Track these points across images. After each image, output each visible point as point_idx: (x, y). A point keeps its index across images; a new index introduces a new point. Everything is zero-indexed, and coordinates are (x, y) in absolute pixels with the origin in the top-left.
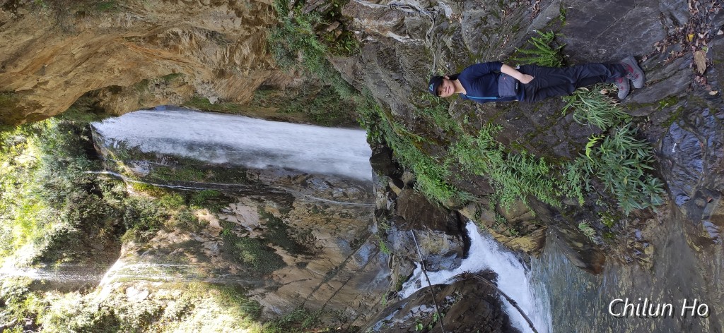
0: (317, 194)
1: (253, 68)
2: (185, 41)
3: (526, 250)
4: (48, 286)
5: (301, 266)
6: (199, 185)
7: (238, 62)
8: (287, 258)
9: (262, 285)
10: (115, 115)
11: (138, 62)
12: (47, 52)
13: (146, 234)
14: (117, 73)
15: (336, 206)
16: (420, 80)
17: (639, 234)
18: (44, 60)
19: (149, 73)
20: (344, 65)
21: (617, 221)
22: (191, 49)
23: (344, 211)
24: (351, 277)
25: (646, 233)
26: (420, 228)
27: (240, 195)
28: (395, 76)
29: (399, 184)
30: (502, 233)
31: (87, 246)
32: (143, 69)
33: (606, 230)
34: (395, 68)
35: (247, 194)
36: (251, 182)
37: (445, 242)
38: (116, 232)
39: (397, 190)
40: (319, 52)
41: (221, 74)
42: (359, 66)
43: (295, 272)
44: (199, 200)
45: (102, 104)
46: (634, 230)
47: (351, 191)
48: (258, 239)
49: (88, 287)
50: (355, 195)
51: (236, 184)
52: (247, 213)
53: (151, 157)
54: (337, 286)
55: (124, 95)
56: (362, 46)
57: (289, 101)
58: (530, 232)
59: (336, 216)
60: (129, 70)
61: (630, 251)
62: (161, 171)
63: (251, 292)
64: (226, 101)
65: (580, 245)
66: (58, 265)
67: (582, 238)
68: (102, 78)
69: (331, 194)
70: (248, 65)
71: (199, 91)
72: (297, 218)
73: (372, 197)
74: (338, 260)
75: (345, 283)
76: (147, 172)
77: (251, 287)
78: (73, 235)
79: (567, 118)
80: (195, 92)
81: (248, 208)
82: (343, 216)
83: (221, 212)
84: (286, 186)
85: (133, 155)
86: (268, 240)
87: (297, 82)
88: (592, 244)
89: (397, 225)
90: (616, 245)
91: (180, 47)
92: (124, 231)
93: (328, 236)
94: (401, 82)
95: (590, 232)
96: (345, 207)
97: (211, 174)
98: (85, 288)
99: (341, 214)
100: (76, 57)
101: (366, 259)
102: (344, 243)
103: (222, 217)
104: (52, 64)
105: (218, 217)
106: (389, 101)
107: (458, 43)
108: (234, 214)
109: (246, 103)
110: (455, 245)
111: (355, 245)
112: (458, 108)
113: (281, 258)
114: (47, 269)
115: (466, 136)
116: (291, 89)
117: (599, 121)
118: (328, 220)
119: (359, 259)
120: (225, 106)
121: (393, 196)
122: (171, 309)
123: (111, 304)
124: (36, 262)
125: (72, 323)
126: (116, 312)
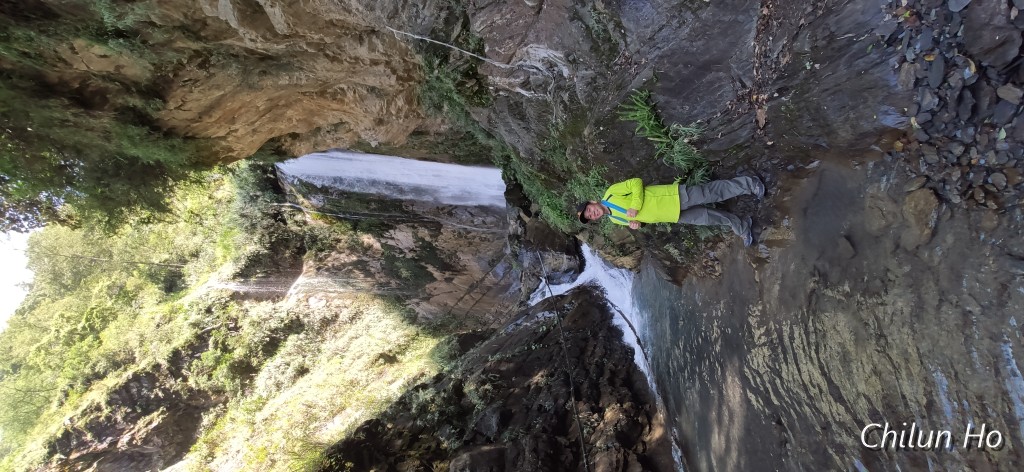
0: (461, 222)
1: (406, 117)
2: (350, 94)
3: (628, 267)
4: (246, 296)
5: (449, 280)
6: (364, 215)
7: (394, 112)
8: (437, 274)
9: (417, 296)
10: (295, 157)
11: (312, 113)
12: (236, 105)
13: (322, 255)
14: (295, 122)
15: (477, 231)
16: (544, 128)
17: (712, 254)
18: (234, 111)
19: (321, 122)
20: (480, 115)
21: (695, 244)
22: (355, 101)
23: (484, 236)
24: (489, 288)
25: (717, 253)
26: (545, 250)
27: (398, 222)
28: (523, 124)
29: (528, 214)
30: (609, 254)
31: (276, 264)
32: (316, 119)
33: (687, 251)
34: (523, 117)
35: (403, 222)
36: (407, 212)
37: (564, 261)
38: (298, 253)
39: (526, 219)
40: (459, 104)
41: (380, 122)
42: (493, 116)
43: (444, 286)
44: (364, 227)
45: (284, 147)
46: (708, 251)
47: (489, 219)
48: (413, 259)
50: (491, 223)
51: (394, 214)
52: (403, 237)
53: (324, 190)
54: (479, 296)
55: (301, 140)
56: (495, 99)
57: (437, 145)
58: (631, 253)
59: (477, 240)
60: (305, 120)
61: (705, 267)
62: (333, 203)
63: (408, 302)
64: (385, 144)
65: (668, 263)
66: (253, 279)
67: (670, 257)
68: (282, 127)
69: (472, 222)
70: (402, 115)
71: (363, 136)
72: (445, 241)
73: (506, 224)
74: (478, 276)
75: (484, 294)
76: (322, 204)
77: (408, 297)
78: (264, 255)
79: (659, 161)
80: (359, 137)
81: (404, 233)
82: (482, 240)
83: (383, 237)
84: (435, 215)
85: (309, 189)
86: (421, 259)
87: (443, 128)
88: (677, 262)
89: (526, 248)
90: (694, 263)
91: (346, 100)
92: (305, 252)
93: (470, 257)
94: (528, 129)
95: (674, 252)
96: (484, 233)
97: (373, 206)
98: (275, 298)
99: (481, 238)
100: (261, 108)
101: (502, 275)
102: (483, 262)
103: (383, 241)
104: (241, 114)
105: (379, 241)
106: (518, 146)
107: (573, 98)
108: (393, 239)
109: (402, 147)
110: (572, 263)
111: (492, 264)
112: (573, 151)
113: (431, 274)
115: (580, 175)
116: (439, 134)
117: (683, 164)
118: (470, 244)
119: (496, 275)
120: (384, 149)
121: (523, 224)
122: (344, 315)
123: (297, 310)
124: (235, 277)
125: (266, 325)
126: (301, 316)
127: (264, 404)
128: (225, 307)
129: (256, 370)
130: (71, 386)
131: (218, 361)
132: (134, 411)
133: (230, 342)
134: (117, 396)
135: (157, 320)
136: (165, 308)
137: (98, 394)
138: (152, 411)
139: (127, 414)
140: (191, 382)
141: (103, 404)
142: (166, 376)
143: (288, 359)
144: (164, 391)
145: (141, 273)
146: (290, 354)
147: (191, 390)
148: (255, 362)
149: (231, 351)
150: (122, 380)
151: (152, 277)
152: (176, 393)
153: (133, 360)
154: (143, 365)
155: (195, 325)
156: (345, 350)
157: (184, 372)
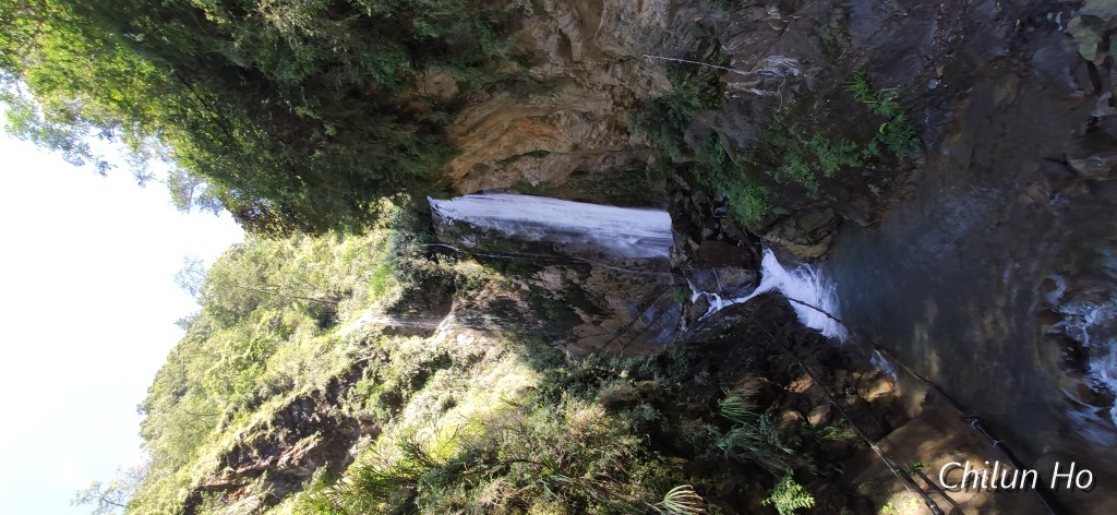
4: (397, 331)
5: (596, 323)
13: (471, 293)
16: (768, 118)
23: (635, 278)
26: (721, 266)
28: (748, 118)
29: (698, 240)
30: (800, 243)
36: (557, 254)
38: (448, 291)
39: (695, 246)
56: (727, 101)
58: (822, 239)
59: (628, 283)
63: (555, 342)
64: (545, 184)
66: (405, 315)
71: (526, 175)
72: (595, 284)
78: (417, 292)
80: (522, 177)
82: (633, 283)
84: (585, 257)
86: (568, 302)
92: (455, 291)
93: (618, 301)
94: (751, 123)
98: (427, 333)
101: (651, 319)
107: (803, 87)
110: (749, 276)
112: (798, 126)
114: (397, 318)
117: (889, 112)
120: (543, 189)
122: (492, 352)
123: (446, 346)
124: (389, 311)
125: (417, 359)
126: (450, 352)
128: (378, 340)
129: (406, 401)
131: (371, 390)
132: (294, 432)
133: (382, 373)
134: (281, 417)
135: (317, 350)
137: (265, 414)
138: (309, 435)
139: (288, 434)
140: (345, 410)
141: (269, 423)
142: (323, 403)
143: (435, 393)
144: (320, 415)
145: (302, 307)
146: (438, 388)
147: (344, 417)
148: (404, 393)
149: (382, 382)
152: (332, 418)
153: (291, 387)
154: (303, 390)
156: (493, 385)
157: (339, 399)
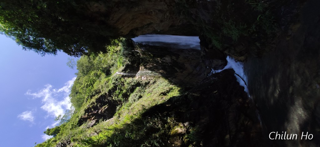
0: (185, 54)
2: (153, 13)
3: (242, 60)
5: (182, 72)
6: (156, 53)
7: (166, 17)
9: (172, 77)
10: (137, 36)
11: (143, 20)
12: (125, 18)
13: (145, 65)
14: (138, 23)
15: (190, 57)
18: (124, 20)
20: (193, 11)
21: (266, 40)
22: (155, 15)
24: (194, 75)
27: (166, 55)
31: (133, 67)
32: (144, 22)
34: (207, 9)
35: (168, 54)
36: (169, 51)
38: (138, 64)
41: (162, 21)
42: (197, 10)
43: (180, 74)
44: (156, 56)
45: (134, 33)
47: (194, 53)
48: (171, 66)
49: (134, 77)
51: (165, 52)
54: (191, 77)
55: (139, 31)
58: (244, 55)
60: (141, 23)
62: (148, 50)
63: (170, 78)
64: (162, 30)
66: (127, 72)
68: (135, 25)
69: (189, 54)
70: (168, 18)
72: (180, 60)
73: (200, 54)
74: (191, 71)
75: (193, 77)
76: (144, 50)
79: (253, 10)
81: (168, 58)
83: (162, 59)
84: (177, 52)
87: (180, 24)
89: (207, 59)
91: (152, 15)
92: (140, 64)
93: (188, 65)
96: (193, 57)
97: (159, 50)
99: (192, 59)
102: (192, 66)
104: (126, 21)
106: (205, 19)
109: (167, 31)
110: (223, 63)
111: (195, 67)
113: (176, 70)
114: (125, 73)
117: (262, 10)
118: (188, 61)
119: (197, 70)
121: (206, 52)
122: (151, 82)
124: (123, 71)
125: (131, 84)
126: (140, 82)
127: (131, 105)
128: (120, 79)
129: (129, 96)
130: (88, 98)
131: (119, 93)
133: (122, 88)
134: (98, 101)
135: (105, 82)
136: (107, 79)
137: (94, 100)
139: (100, 105)
140: (114, 98)
141: (95, 102)
142: (108, 96)
143: (137, 93)
144: (108, 100)
145: (101, 70)
146: (137, 92)
147: (113, 100)
148: (128, 94)
149: (123, 91)
150: (98, 97)
151: (103, 71)
152: (110, 100)
153: (100, 92)
154: (103, 93)
155: (114, 84)
156: (152, 91)
157: (112, 95)
